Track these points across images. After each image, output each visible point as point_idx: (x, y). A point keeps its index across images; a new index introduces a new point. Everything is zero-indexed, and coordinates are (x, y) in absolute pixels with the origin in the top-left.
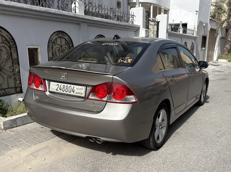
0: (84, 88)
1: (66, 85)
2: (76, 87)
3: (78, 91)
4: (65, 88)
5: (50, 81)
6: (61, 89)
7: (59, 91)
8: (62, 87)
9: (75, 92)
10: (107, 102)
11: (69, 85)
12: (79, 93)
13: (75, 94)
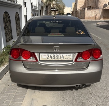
0: (71, 54)
1: (55, 54)
2: (64, 55)
3: (66, 57)
4: (55, 57)
5: (40, 53)
6: (51, 58)
7: (50, 59)
8: (52, 56)
9: (64, 58)
10: (90, 61)
11: (58, 54)
12: (68, 59)
13: (64, 59)
